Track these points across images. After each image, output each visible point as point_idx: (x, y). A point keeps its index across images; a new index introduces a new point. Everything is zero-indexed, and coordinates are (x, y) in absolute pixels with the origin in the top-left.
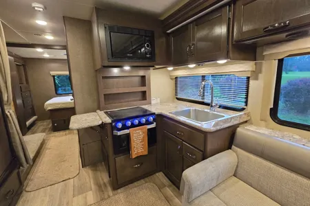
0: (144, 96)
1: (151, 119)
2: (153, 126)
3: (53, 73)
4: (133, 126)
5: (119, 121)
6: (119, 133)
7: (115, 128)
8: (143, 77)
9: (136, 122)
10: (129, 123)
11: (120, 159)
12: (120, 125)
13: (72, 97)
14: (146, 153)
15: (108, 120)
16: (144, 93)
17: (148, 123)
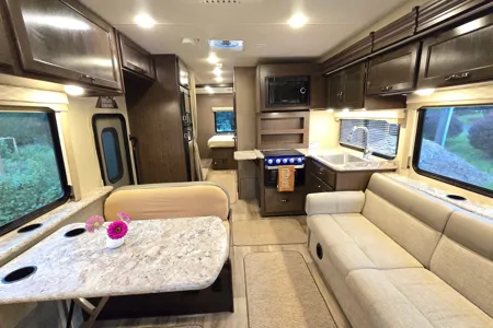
0: (301, 139)
1: (300, 160)
2: (301, 167)
3: (215, 109)
4: (282, 163)
5: (271, 158)
6: (269, 168)
7: (266, 163)
8: (302, 119)
9: (285, 160)
10: (278, 161)
11: (269, 192)
12: (271, 161)
13: (233, 136)
14: (292, 189)
15: (262, 156)
16: (302, 135)
17: (296, 163)
